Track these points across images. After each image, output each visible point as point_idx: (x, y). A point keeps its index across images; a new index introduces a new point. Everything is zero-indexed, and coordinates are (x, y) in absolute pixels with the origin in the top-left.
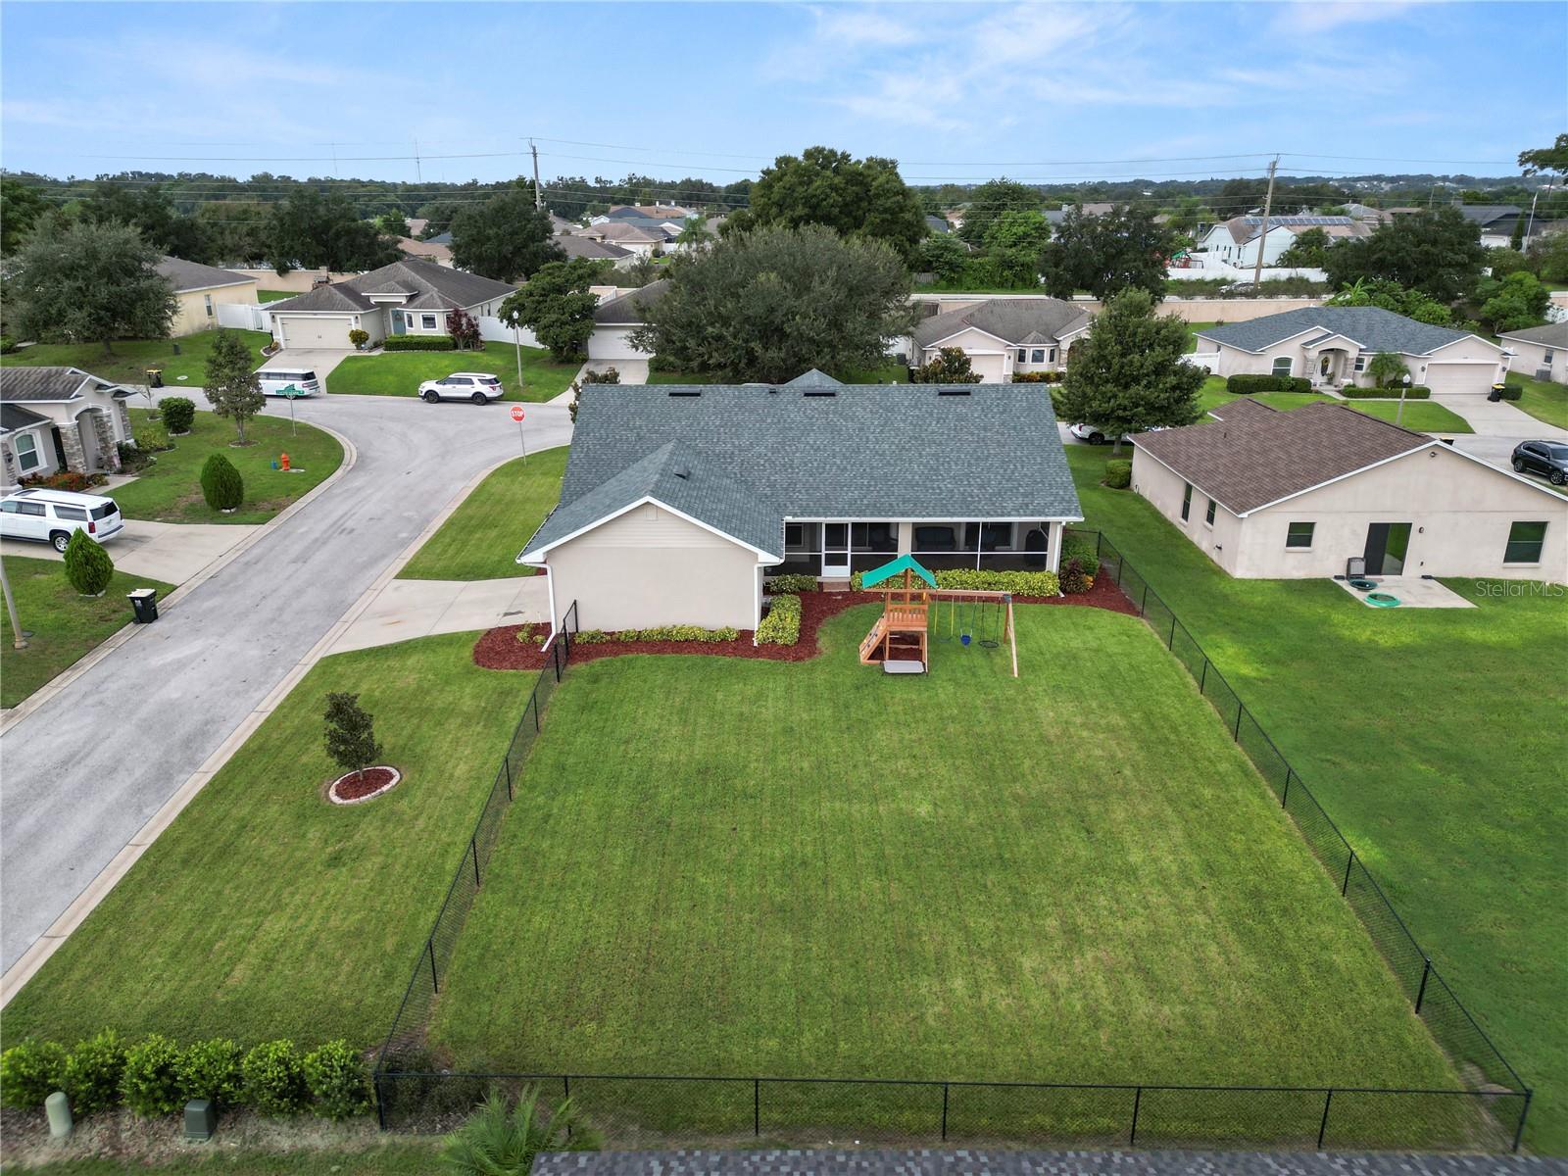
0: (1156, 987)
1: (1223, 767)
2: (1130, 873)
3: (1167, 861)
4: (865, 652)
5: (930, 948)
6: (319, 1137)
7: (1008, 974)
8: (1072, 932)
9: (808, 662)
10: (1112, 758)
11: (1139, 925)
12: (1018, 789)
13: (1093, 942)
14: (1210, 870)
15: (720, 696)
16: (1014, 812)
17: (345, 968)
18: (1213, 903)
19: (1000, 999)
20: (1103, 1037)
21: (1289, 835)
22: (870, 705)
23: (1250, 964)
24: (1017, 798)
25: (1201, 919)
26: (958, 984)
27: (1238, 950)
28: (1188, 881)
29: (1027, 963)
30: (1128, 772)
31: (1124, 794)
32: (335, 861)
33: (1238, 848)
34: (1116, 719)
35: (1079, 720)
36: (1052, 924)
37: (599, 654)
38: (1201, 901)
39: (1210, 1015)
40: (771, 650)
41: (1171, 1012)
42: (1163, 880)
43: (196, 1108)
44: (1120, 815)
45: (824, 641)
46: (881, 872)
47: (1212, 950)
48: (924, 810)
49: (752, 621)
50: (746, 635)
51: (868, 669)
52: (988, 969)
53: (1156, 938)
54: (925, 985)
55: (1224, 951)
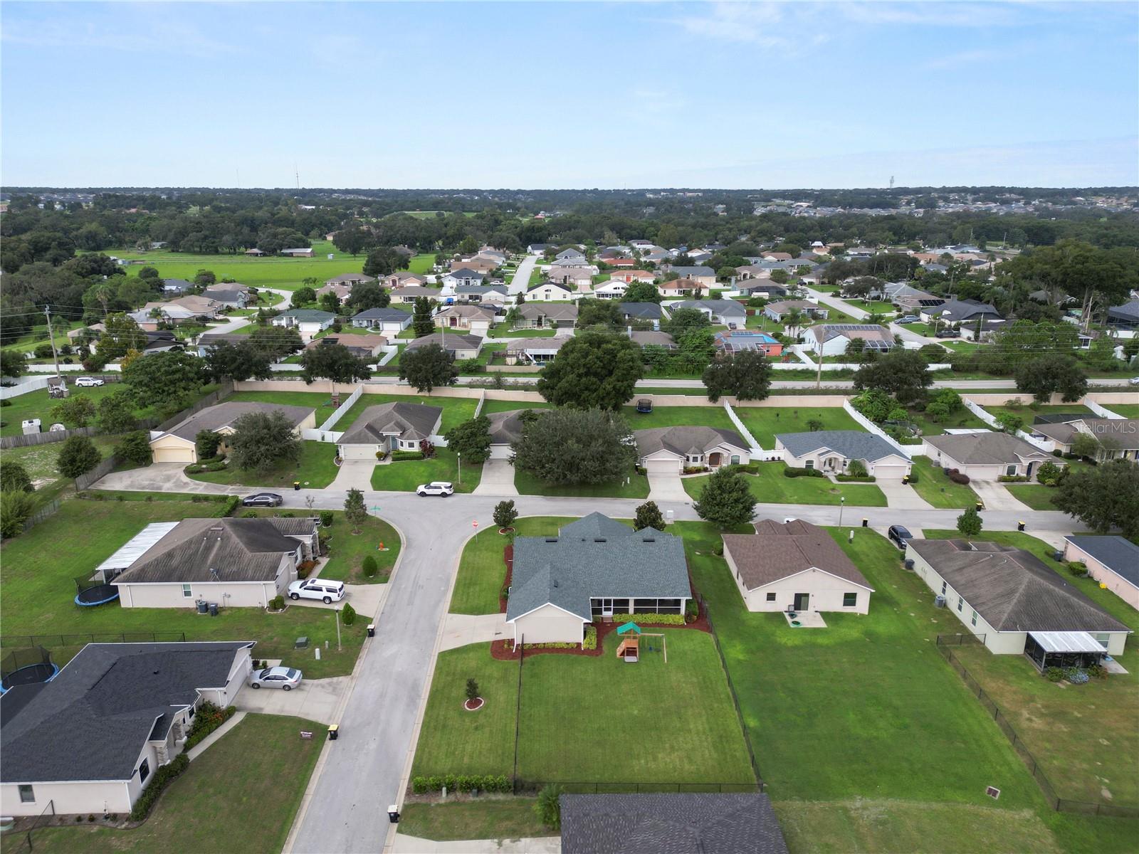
0: (690, 761)
1: (722, 696)
2: (689, 731)
3: (700, 728)
4: (618, 654)
5: (636, 753)
6: (501, 797)
7: (655, 759)
8: (672, 747)
9: (600, 657)
10: (691, 694)
11: (689, 746)
12: (663, 705)
13: (677, 750)
14: (711, 730)
15: (574, 672)
16: (661, 712)
17: (491, 759)
18: (709, 739)
19: (652, 765)
20: (676, 774)
21: (735, 719)
22: (621, 675)
23: (715, 755)
24: (662, 707)
25: (705, 744)
26: (643, 761)
27: (713, 751)
28: (704, 733)
29: (660, 756)
30: (694, 698)
31: (692, 707)
32: (476, 728)
33: (720, 723)
34: (695, 680)
35: (682, 680)
36: (667, 745)
37: (533, 654)
38: (707, 739)
39: (702, 769)
40: (588, 652)
41: (693, 768)
42: (698, 733)
43: (475, 791)
44: (690, 713)
45: (605, 647)
46: (624, 732)
47: (707, 752)
48: (636, 712)
49: (581, 640)
50: (579, 645)
51: (619, 659)
52: (650, 758)
53: (693, 749)
54: (635, 762)
55: (710, 751)
